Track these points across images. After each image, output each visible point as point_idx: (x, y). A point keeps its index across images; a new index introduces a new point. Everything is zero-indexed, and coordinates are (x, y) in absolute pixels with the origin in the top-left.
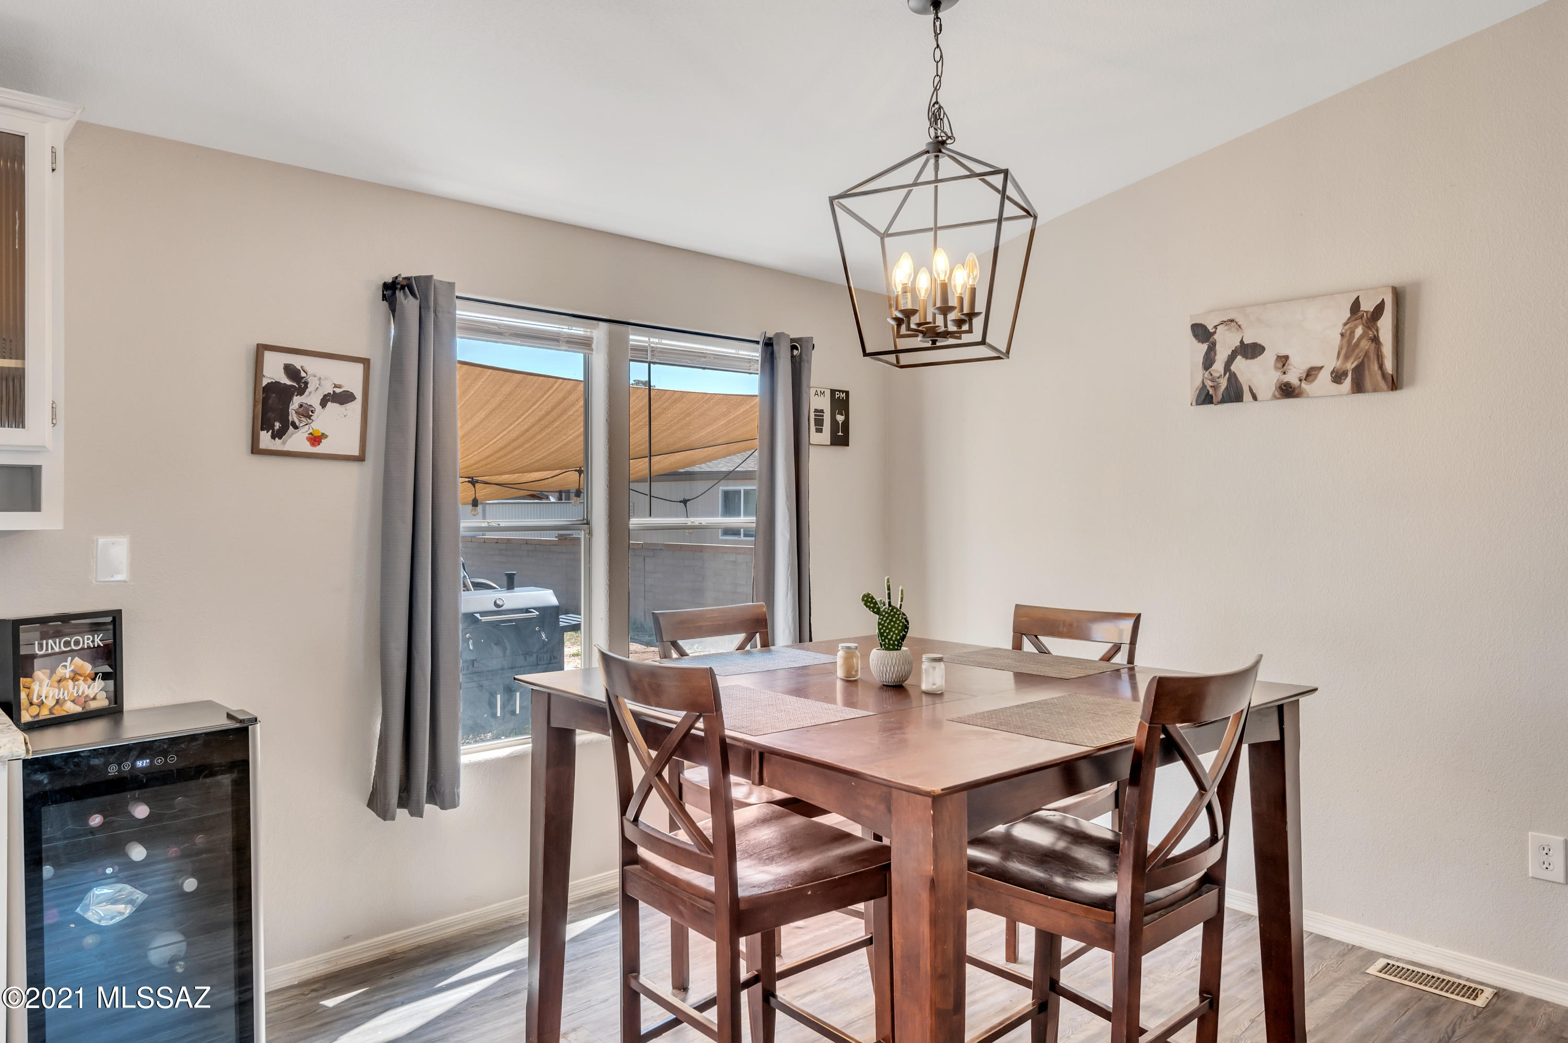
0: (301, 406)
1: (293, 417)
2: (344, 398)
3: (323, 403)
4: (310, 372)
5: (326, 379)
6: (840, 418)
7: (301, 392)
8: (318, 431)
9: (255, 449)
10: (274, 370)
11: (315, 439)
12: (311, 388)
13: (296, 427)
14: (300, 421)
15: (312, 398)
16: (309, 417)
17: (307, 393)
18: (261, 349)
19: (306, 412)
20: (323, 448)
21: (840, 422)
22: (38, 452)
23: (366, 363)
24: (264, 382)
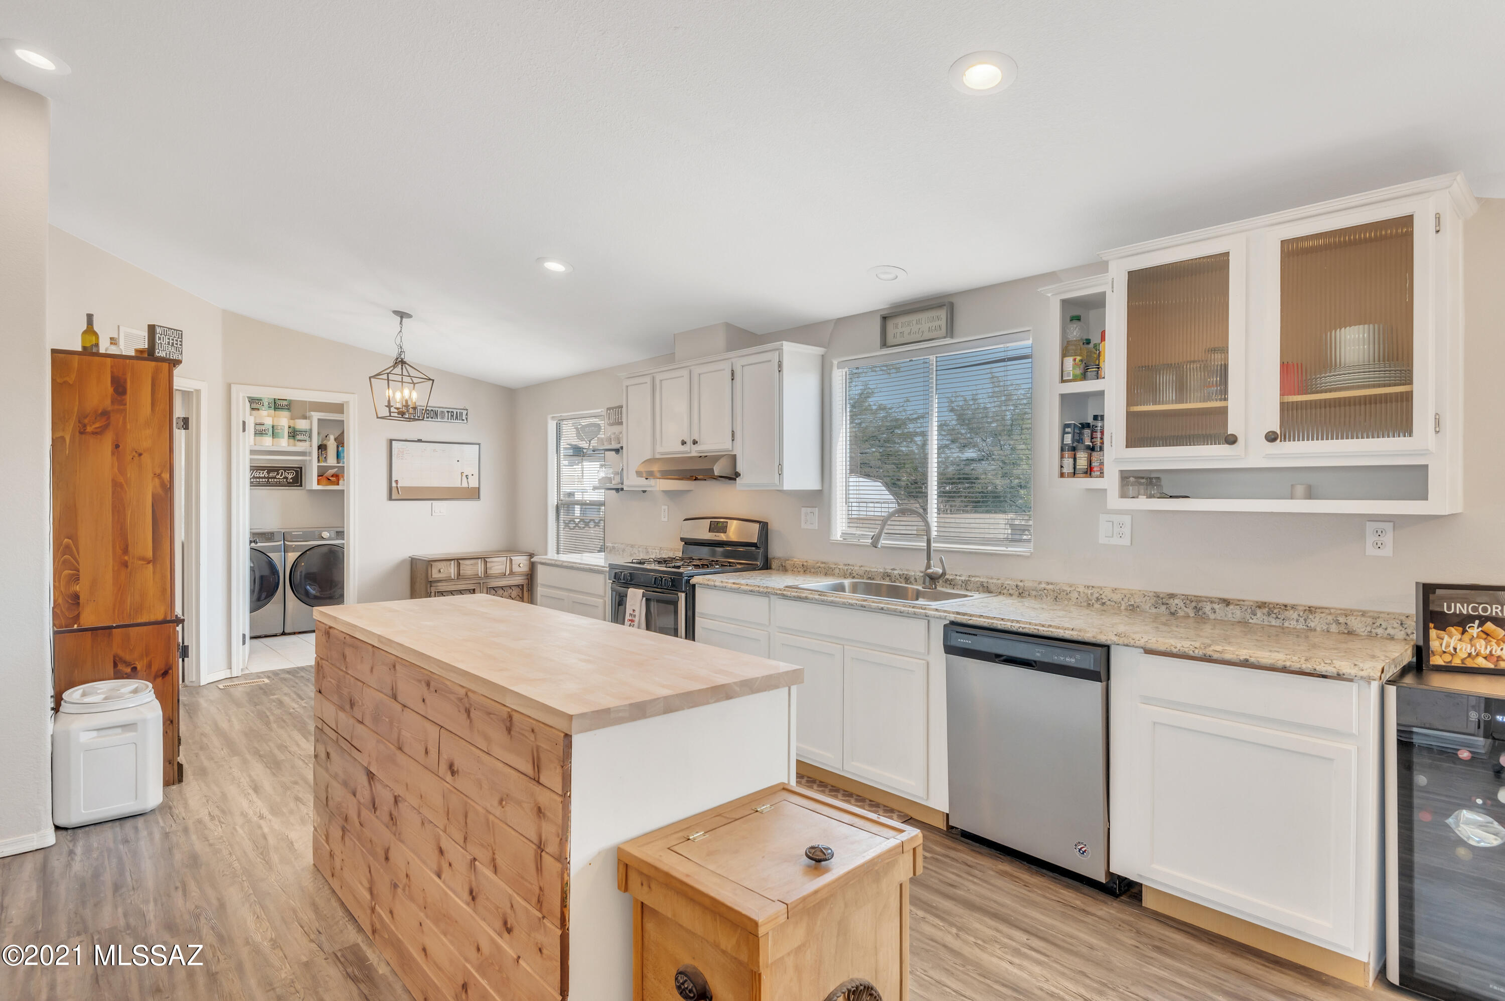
22: (1423, 454)
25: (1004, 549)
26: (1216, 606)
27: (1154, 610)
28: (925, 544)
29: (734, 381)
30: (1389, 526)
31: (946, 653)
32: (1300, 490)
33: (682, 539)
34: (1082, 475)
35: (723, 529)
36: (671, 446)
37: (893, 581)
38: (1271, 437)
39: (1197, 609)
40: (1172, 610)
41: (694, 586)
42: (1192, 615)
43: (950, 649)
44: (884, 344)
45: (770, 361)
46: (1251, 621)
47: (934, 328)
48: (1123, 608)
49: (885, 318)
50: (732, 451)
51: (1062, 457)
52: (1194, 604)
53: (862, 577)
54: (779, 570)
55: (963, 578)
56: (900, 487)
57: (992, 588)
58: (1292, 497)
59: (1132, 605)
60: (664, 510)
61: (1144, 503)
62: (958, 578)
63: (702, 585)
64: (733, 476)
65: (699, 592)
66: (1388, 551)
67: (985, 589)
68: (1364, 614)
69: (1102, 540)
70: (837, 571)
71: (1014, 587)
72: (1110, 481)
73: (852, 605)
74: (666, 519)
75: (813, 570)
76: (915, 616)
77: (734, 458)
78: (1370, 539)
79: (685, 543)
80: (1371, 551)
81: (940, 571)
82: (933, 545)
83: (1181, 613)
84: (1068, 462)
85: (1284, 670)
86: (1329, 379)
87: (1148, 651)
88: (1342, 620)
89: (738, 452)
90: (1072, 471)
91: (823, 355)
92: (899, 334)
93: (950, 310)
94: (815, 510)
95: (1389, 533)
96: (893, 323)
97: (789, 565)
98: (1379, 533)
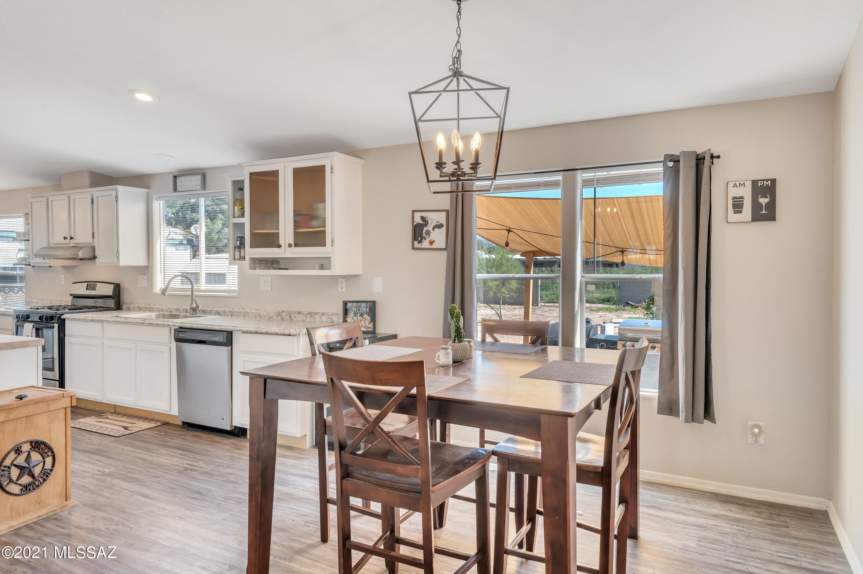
0: (426, 231)
1: (424, 235)
3: (433, 229)
4: (429, 218)
5: (434, 220)
6: (764, 201)
7: (426, 225)
8: (432, 240)
9: (413, 248)
10: (418, 220)
11: (431, 243)
12: (429, 224)
13: (425, 239)
14: (426, 236)
15: (430, 228)
16: (429, 235)
17: (428, 226)
18: (414, 212)
19: (428, 233)
20: (434, 246)
21: (764, 204)
22: (329, 253)
23: (447, 211)
24: (415, 223)
25: (228, 294)
26: (296, 315)
27: (277, 318)
28: (191, 293)
29: (93, 204)
30: (344, 280)
31: (176, 341)
32: (317, 266)
33: (71, 295)
34: (242, 260)
35: (94, 288)
36: (58, 239)
37: (181, 312)
38: (290, 246)
39: (290, 316)
40: (283, 318)
41: (64, 320)
42: (288, 319)
44: (175, 190)
45: (111, 195)
46: (306, 320)
47: (197, 184)
48: (267, 318)
49: (175, 177)
50: (93, 243)
51: (235, 251)
52: (289, 315)
53: (167, 311)
54: (126, 310)
55: (210, 309)
57: (221, 313)
58: (315, 269)
59: (270, 317)
60: (63, 277)
62: (208, 309)
63: (70, 319)
64: (94, 258)
65: (67, 323)
66: (344, 290)
67: (218, 313)
68: (337, 314)
69: (262, 289)
70: (155, 309)
71: (229, 312)
72: (248, 262)
73: (138, 323)
74: (64, 283)
75: (143, 309)
76: (163, 326)
77: (93, 249)
78: (340, 285)
79: (74, 297)
80: (340, 290)
82: (195, 293)
83: (285, 319)
84: (237, 253)
85: (277, 334)
86: (311, 223)
88: (330, 317)
89: (96, 244)
90: (239, 257)
91: (147, 193)
92: (182, 185)
93: (204, 177)
94: (145, 277)
95: (344, 283)
96: (179, 180)
97: (131, 306)
98: (342, 283)
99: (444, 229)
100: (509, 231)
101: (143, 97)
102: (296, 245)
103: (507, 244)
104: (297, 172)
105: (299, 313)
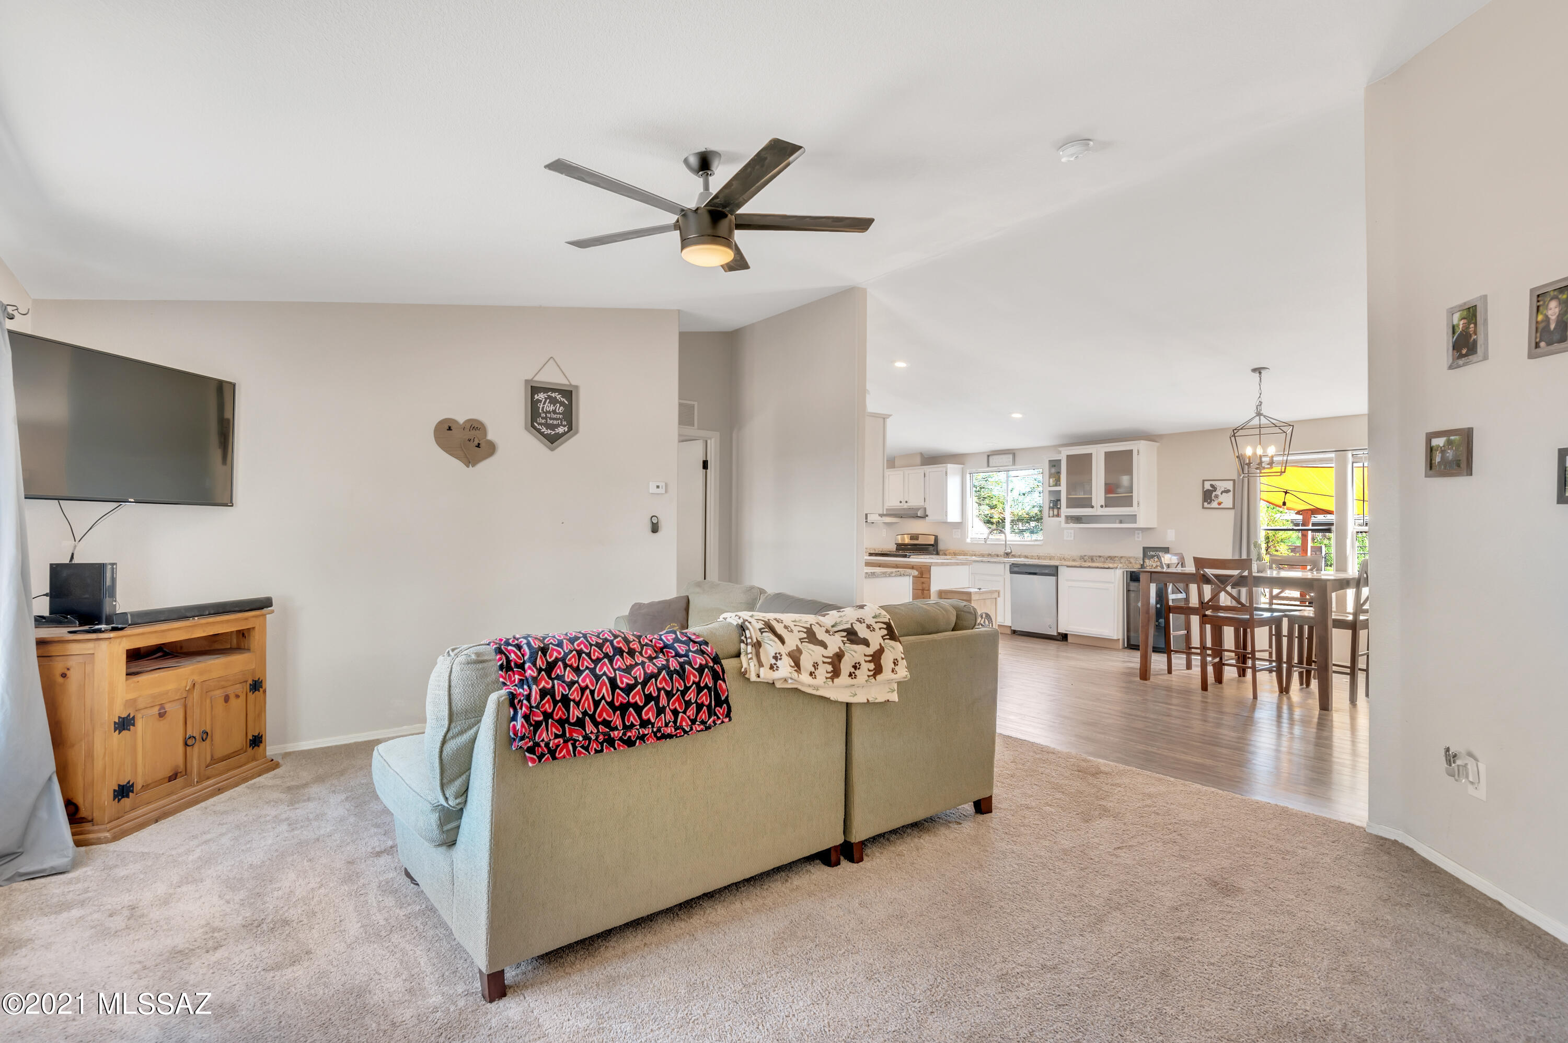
0: (1215, 495)
1: (1213, 498)
2: (1227, 491)
3: (1222, 494)
4: (1217, 485)
7: (1215, 491)
9: (1203, 508)
10: (1207, 486)
11: (1219, 504)
12: (1218, 489)
13: (1214, 501)
14: (1215, 499)
15: (1218, 492)
16: (1218, 498)
18: (1204, 481)
19: (1217, 496)
20: (1221, 506)
22: (1135, 512)
23: (1234, 481)
24: (1205, 489)
25: (1034, 543)
27: (1077, 558)
28: (1005, 542)
29: (925, 478)
30: (1140, 532)
31: (1011, 573)
32: (1117, 521)
34: (1055, 517)
35: (917, 539)
36: (893, 502)
38: (1102, 506)
39: (1092, 559)
40: (1080, 558)
43: (1012, 572)
44: (989, 466)
45: (941, 470)
47: (1008, 461)
48: (1068, 558)
49: (988, 456)
50: (924, 506)
53: (979, 555)
54: (945, 554)
55: (1019, 554)
56: (992, 523)
57: (1029, 556)
59: (1071, 558)
60: (888, 530)
61: (1072, 525)
62: (1017, 554)
64: (925, 516)
66: (1140, 539)
67: (1026, 557)
68: (1134, 557)
69: (1065, 538)
70: (968, 554)
71: (1036, 556)
72: (1062, 519)
74: (888, 535)
75: (956, 554)
76: (1000, 563)
77: (925, 509)
78: (1136, 535)
79: (897, 545)
80: (1137, 539)
81: (1010, 551)
82: (1007, 543)
84: (1051, 512)
86: (1119, 490)
87: (1068, 566)
88: (1129, 559)
89: (927, 506)
90: (1052, 515)
91: (963, 468)
92: (995, 462)
93: (1014, 455)
94: (959, 530)
95: (1141, 534)
96: (991, 458)
97: (947, 553)
98: (1138, 534)
99: (1231, 493)
100: (1286, 493)
101: (1017, 416)
102: (1106, 506)
103: (1284, 504)
104: (1108, 455)
105: (1100, 557)
